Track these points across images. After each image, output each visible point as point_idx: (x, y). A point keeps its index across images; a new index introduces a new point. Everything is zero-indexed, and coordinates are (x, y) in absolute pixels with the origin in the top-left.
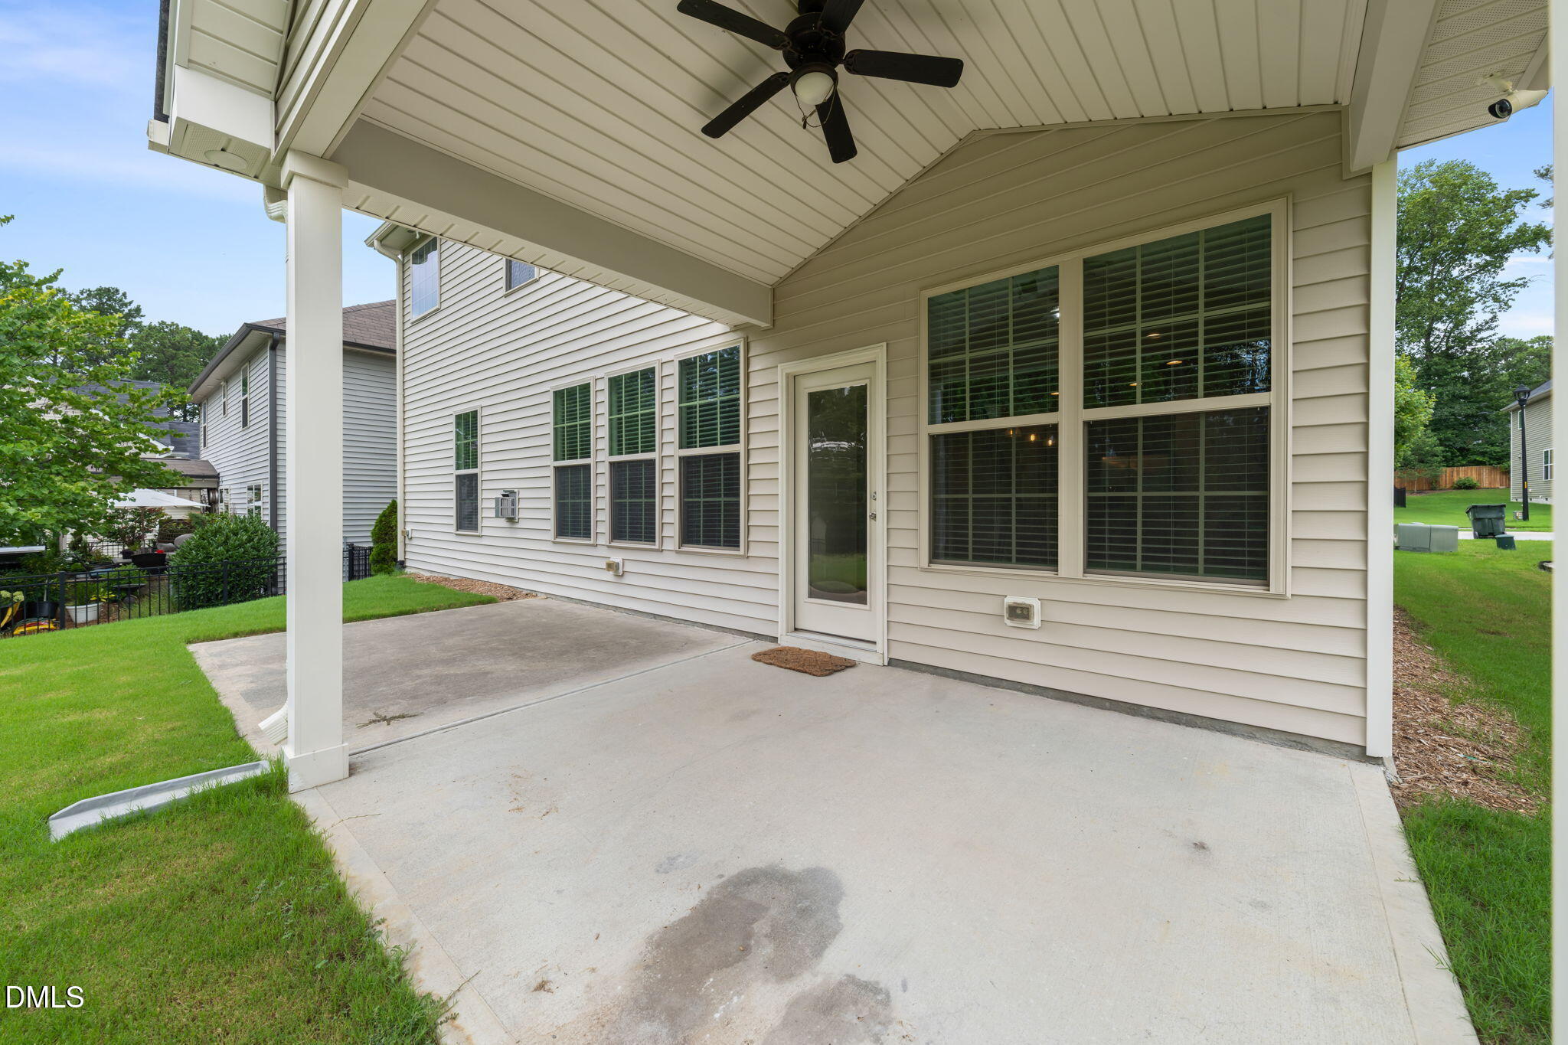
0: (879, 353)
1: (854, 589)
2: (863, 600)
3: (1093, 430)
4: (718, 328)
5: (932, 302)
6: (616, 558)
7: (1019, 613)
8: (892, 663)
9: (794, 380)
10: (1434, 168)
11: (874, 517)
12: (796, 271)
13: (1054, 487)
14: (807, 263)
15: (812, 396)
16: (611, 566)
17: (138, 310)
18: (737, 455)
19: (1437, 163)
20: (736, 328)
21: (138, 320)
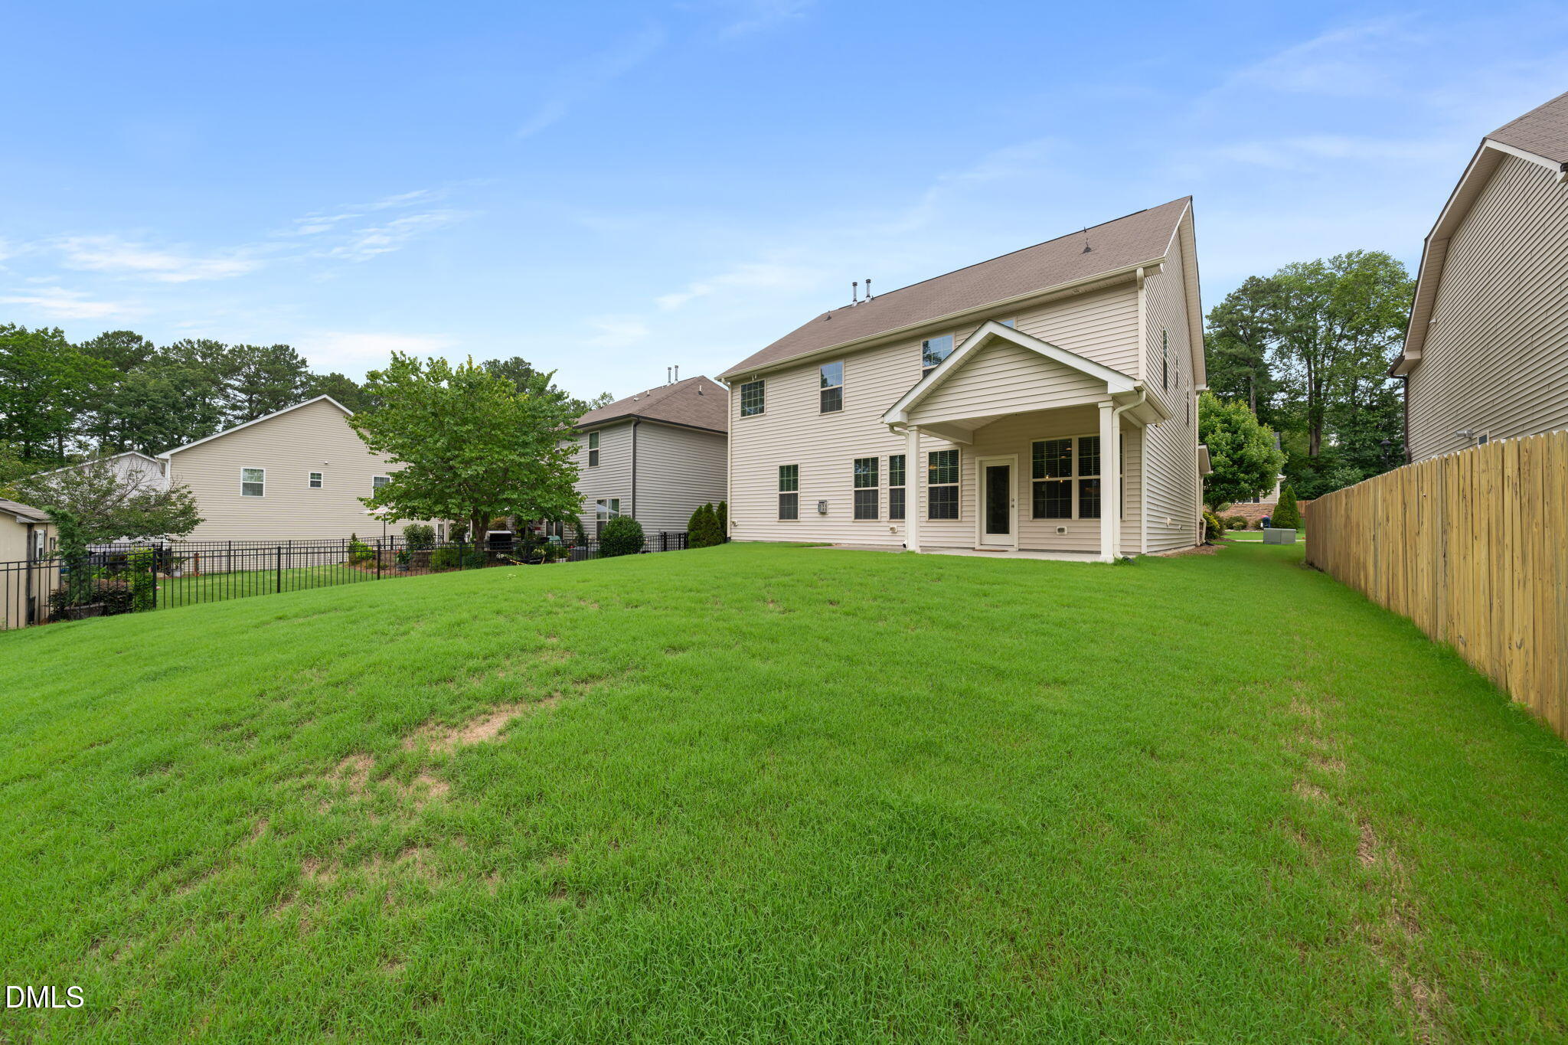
0: (1016, 456)
1: (1004, 529)
2: (1008, 532)
3: (1081, 481)
4: (947, 442)
5: (1034, 443)
6: (894, 525)
7: (1061, 530)
8: (1020, 550)
9: (981, 462)
10: (1362, 256)
11: (1013, 506)
12: (983, 428)
13: (1071, 497)
14: (987, 425)
15: (988, 468)
16: (892, 529)
17: (304, 362)
18: (957, 487)
19: (1364, 253)
20: (956, 444)
21: (303, 370)
